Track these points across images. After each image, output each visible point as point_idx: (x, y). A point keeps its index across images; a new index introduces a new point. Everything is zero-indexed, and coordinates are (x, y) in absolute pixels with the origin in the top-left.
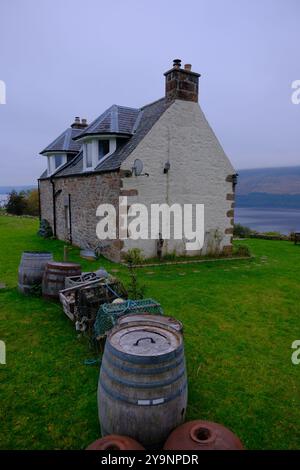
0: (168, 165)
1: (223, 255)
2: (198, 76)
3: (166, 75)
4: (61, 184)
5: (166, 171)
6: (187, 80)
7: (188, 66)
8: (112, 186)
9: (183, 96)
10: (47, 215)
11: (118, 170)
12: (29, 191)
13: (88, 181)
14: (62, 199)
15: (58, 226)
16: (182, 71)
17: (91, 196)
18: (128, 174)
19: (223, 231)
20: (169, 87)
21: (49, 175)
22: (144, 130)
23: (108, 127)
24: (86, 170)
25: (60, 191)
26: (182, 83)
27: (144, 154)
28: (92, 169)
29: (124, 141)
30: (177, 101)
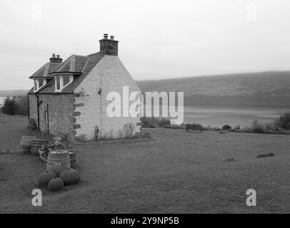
0: (100, 90)
2: (117, 42)
3: (100, 41)
4: (42, 98)
5: (99, 93)
6: (111, 45)
7: (112, 37)
8: (70, 101)
9: (108, 53)
10: (34, 116)
11: (72, 93)
13: (58, 97)
14: (43, 106)
15: (40, 123)
16: (108, 40)
17: (60, 106)
18: (78, 95)
19: (135, 124)
20: (102, 48)
21: (35, 91)
22: (88, 71)
23: (69, 68)
24: (57, 91)
25: (42, 102)
26: (109, 46)
27: (87, 85)
28: (60, 91)
29: (78, 76)
30: (106, 56)
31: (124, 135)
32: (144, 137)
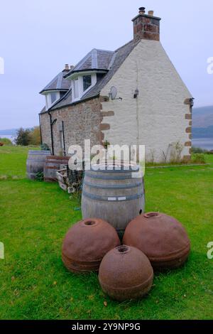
0: (137, 91)
1: (183, 162)
2: (158, 19)
3: (133, 20)
4: (56, 115)
5: (135, 96)
6: (150, 23)
7: (151, 12)
8: (94, 110)
9: (147, 36)
10: (47, 140)
11: (98, 96)
12: (32, 129)
13: (76, 109)
14: (57, 126)
15: (55, 148)
16: (146, 17)
17: (79, 120)
18: (106, 99)
19: (183, 144)
20: (137, 30)
21: (47, 110)
22: (117, 65)
23: (90, 65)
24: (74, 100)
25: (55, 120)
26: (146, 26)
27: (118, 83)
28: (78, 99)
29: (102, 75)
30: (143, 40)
31: (169, 159)
32: (195, 162)
